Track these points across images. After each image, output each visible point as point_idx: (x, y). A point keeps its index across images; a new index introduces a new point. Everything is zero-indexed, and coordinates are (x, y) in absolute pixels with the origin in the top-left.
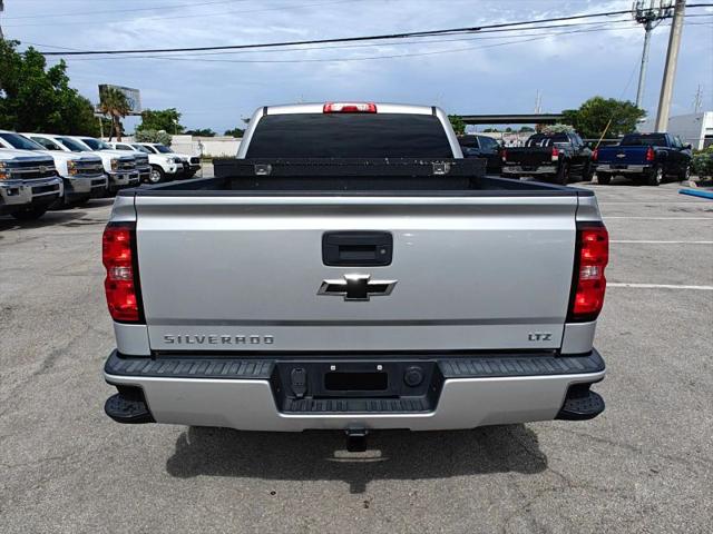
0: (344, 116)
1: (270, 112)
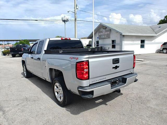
0: (65, 40)
1: (51, 39)
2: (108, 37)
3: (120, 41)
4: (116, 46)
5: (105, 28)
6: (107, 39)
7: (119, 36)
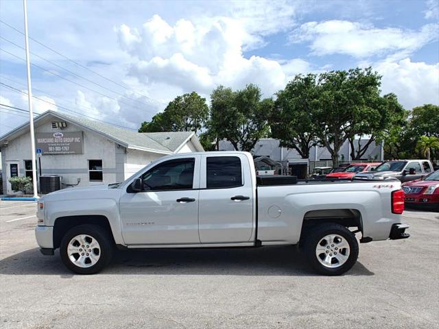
2: (77, 150)
3: (117, 163)
4: (103, 175)
5: (64, 125)
6: (71, 157)
7: (113, 149)
